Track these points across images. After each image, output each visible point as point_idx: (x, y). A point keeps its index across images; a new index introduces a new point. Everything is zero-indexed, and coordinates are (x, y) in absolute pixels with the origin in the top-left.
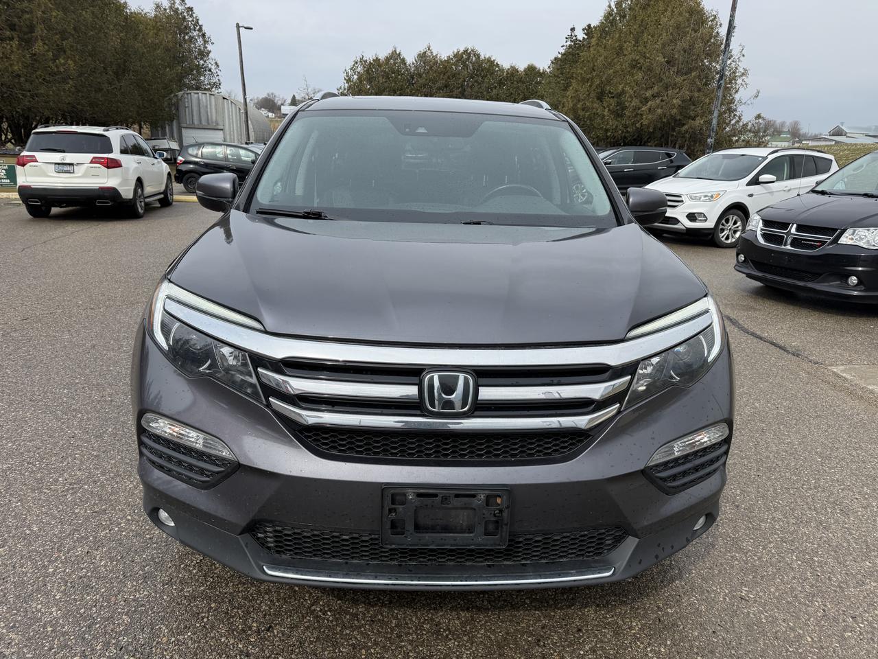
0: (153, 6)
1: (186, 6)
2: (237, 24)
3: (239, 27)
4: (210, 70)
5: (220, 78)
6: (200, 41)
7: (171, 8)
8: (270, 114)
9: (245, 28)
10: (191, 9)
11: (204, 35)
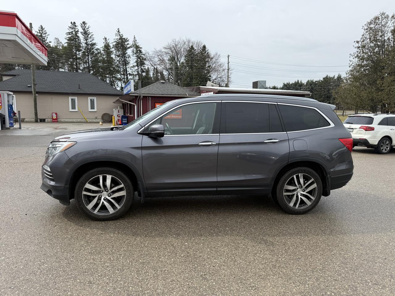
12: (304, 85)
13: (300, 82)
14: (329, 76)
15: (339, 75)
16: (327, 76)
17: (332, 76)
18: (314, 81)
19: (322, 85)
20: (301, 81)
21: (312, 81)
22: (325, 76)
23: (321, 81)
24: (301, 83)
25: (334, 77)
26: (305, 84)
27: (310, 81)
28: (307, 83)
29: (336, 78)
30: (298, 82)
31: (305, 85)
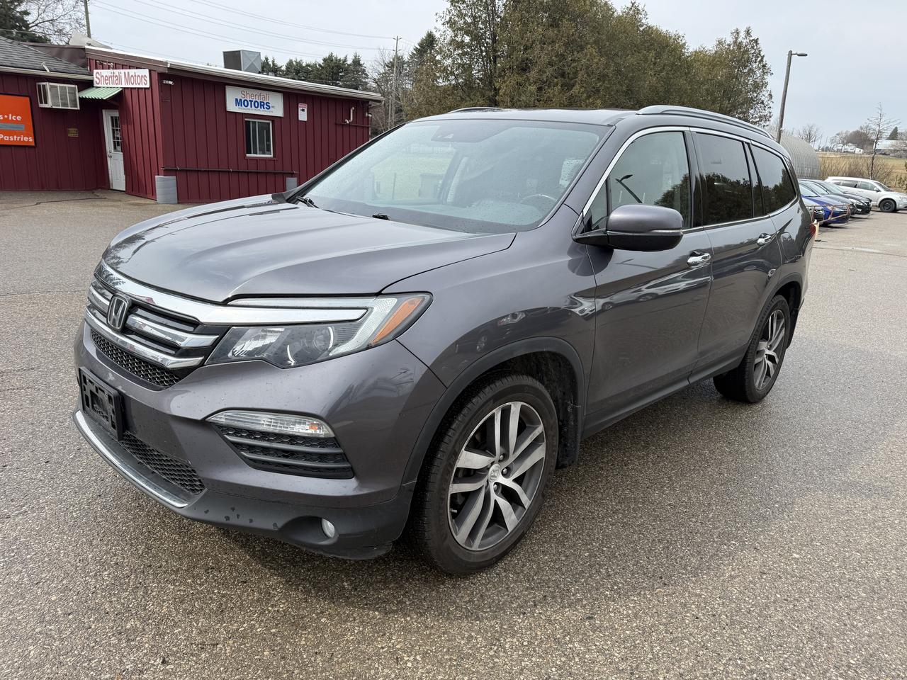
0: (715, 43)
1: (751, 39)
2: (791, 52)
3: (792, 55)
4: (762, 103)
5: (771, 110)
6: (758, 73)
7: (735, 42)
8: (858, 150)
9: (799, 55)
10: (756, 41)
11: (764, 66)
12: (281, 71)
13: (271, 63)
14: (334, 54)
15: (355, 57)
16: (331, 56)
17: (341, 57)
18: (304, 65)
19: (322, 76)
20: (273, 62)
21: (299, 64)
22: (326, 55)
23: (320, 65)
24: (274, 64)
25: (345, 60)
26: (284, 68)
27: (294, 63)
28: (287, 68)
29: (349, 61)
30: (268, 63)
31: (283, 71)
